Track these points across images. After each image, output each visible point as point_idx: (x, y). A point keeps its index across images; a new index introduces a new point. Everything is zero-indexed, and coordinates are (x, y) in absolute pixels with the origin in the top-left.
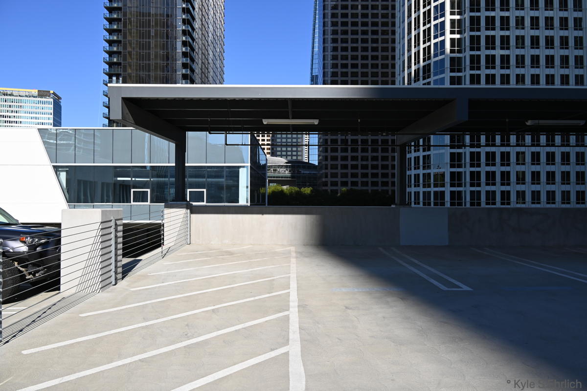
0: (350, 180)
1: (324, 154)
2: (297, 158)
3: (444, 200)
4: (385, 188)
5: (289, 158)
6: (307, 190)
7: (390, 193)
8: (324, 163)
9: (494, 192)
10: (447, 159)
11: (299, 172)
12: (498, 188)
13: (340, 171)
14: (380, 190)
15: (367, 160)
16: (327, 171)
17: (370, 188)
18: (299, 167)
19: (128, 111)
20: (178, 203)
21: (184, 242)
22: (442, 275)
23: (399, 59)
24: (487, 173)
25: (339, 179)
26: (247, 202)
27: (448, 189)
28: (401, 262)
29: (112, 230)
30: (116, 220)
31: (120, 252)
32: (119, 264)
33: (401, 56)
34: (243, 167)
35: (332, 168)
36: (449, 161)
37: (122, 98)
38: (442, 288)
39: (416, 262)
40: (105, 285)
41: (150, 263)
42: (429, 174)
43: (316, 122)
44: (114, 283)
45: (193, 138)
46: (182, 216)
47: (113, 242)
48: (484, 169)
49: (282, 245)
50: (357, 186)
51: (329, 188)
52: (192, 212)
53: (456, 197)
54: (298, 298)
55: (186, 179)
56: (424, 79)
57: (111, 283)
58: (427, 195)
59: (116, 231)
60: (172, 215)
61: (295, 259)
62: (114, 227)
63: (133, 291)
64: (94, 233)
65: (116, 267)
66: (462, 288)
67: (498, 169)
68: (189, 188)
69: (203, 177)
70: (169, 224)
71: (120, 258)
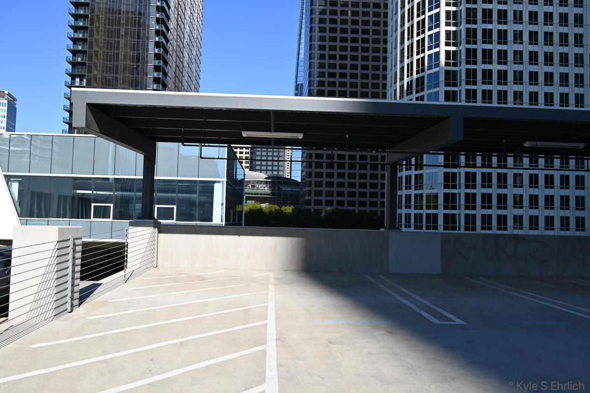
0: (335, 199)
1: (308, 170)
2: (278, 173)
3: (437, 224)
4: (373, 209)
5: (270, 173)
6: (288, 209)
7: (379, 214)
8: (307, 179)
9: (490, 216)
10: (441, 179)
11: (280, 189)
12: (494, 212)
13: (324, 189)
14: (368, 211)
15: (355, 177)
16: (310, 189)
17: (357, 209)
18: (280, 183)
19: (93, 119)
20: (145, 220)
21: (150, 265)
22: (434, 307)
23: (391, 70)
24: (483, 195)
25: (324, 198)
26: (222, 221)
27: (441, 212)
28: (389, 291)
29: (70, 250)
30: (74, 239)
31: (78, 275)
32: (76, 289)
33: (393, 67)
34: (219, 182)
35: (316, 186)
36: (443, 182)
37: (87, 103)
38: (433, 321)
39: (406, 291)
40: (59, 312)
41: (112, 288)
42: (421, 195)
43: (300, 136)
44: (69, 310)
45: (164, 149)
46: (149, 236)
47: (70, 264)
48: (479, 191)
49: (260, 270)
50: (344, 206)
51: (313, 207)
52: (160, 232)
53: (450, 221)
54: (276, 330)
55: (154, 194)
56: (417, 92)
57: (66, 310)
58: (419, 217)
59: (74, 251)
60: (137, 234)
61: (274, 286)
62: (72, 247)
63: (90, 320)
64: (49, 254)
65: (72, 292)
66: (454, 321)
67: (494, 191)
68: (158, 204)
69: (174, 192)
70: (134, 244)
71: (77, 282)
